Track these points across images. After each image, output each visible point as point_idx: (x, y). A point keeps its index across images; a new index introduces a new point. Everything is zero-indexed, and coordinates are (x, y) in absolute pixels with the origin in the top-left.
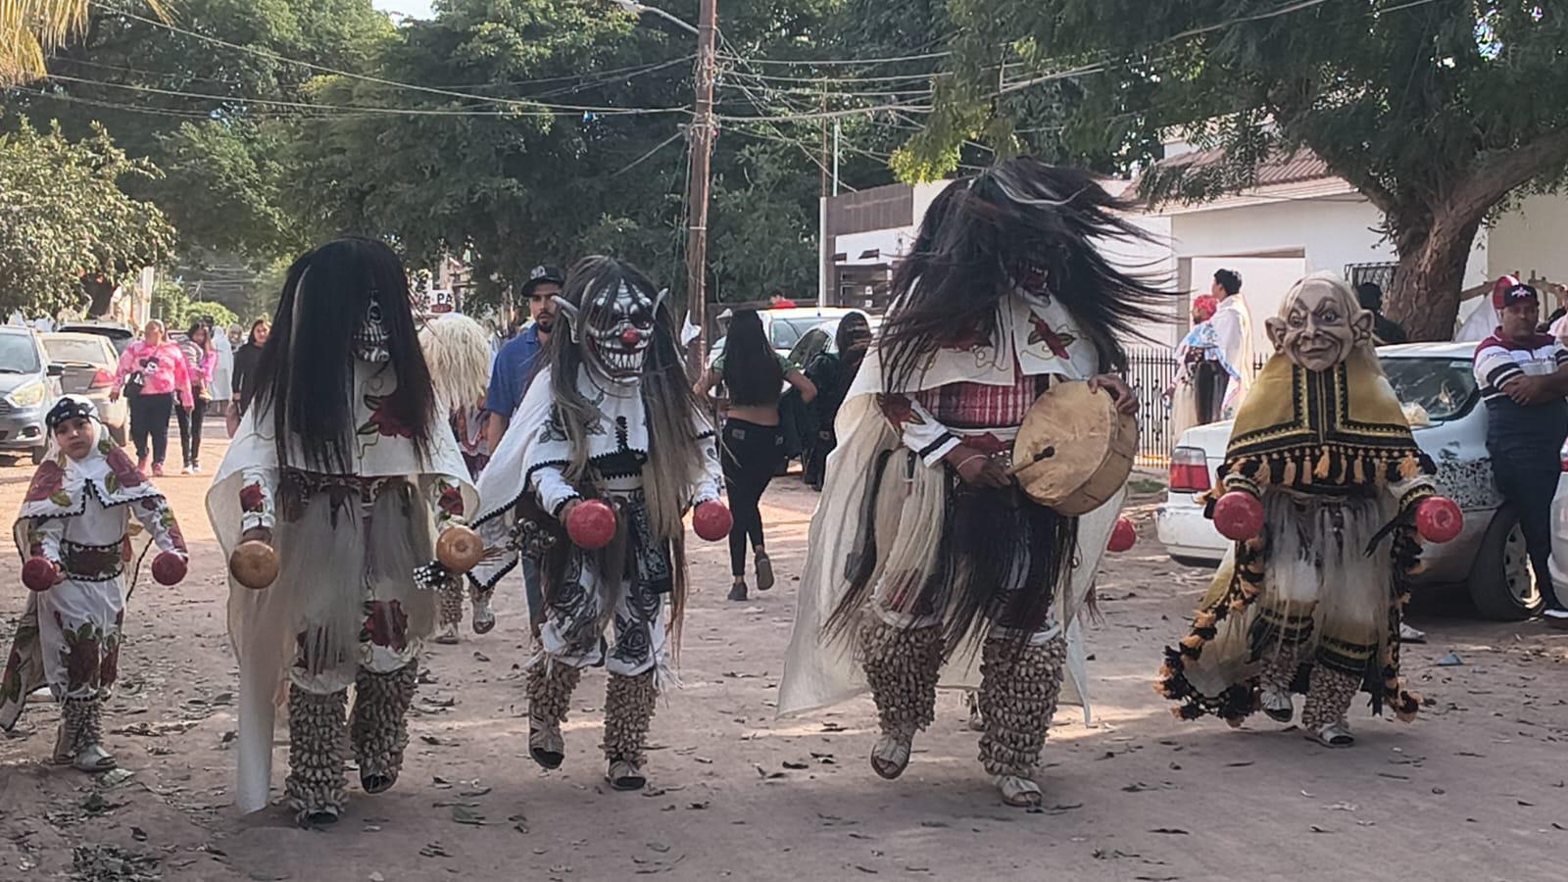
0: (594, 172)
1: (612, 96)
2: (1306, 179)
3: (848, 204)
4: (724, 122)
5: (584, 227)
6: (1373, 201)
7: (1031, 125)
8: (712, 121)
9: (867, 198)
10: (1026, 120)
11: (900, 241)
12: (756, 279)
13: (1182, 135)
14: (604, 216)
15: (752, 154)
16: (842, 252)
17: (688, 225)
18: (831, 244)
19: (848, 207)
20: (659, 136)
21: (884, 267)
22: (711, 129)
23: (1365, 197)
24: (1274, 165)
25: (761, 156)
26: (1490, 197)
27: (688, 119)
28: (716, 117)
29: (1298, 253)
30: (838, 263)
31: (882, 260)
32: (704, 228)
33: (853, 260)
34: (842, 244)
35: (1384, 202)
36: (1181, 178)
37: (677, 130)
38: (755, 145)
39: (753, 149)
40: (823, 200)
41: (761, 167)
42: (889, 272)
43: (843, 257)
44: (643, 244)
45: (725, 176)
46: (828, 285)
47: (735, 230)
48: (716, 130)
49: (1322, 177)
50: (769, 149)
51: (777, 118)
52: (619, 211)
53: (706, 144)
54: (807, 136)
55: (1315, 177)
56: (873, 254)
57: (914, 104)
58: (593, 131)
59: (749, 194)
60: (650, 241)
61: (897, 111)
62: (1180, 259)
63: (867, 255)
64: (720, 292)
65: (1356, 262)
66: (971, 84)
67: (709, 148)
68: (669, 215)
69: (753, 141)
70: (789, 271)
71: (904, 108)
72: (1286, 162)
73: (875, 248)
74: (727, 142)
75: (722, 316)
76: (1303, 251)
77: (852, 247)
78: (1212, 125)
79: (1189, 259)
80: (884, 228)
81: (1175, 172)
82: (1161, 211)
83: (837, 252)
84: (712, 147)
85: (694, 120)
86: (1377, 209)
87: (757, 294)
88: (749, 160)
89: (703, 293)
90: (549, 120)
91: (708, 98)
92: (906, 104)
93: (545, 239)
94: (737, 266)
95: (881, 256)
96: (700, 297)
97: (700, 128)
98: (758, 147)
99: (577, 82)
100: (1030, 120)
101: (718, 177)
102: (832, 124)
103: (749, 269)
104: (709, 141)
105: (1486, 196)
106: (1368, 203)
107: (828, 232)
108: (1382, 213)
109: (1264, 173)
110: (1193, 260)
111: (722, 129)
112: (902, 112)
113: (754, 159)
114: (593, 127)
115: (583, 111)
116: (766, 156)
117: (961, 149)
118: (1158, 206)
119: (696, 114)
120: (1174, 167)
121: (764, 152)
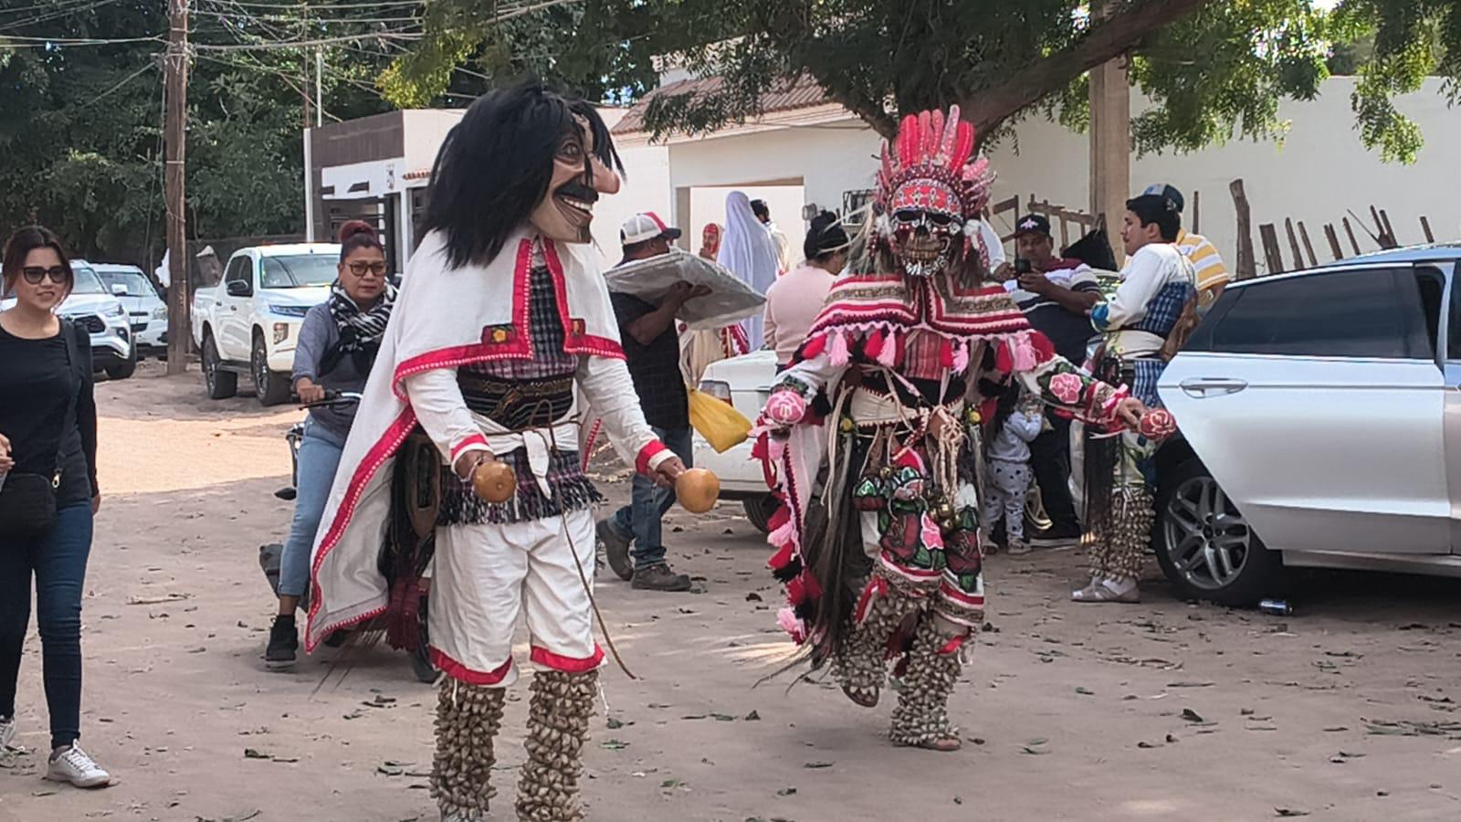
0: (58, 104)
1: (75, 24)
2: (803, 106)
3: (335, 134)
4: (201, 52)
5: (49, 163)
6: (875, 128)
7: (519, 50)
8: (188, 50)
9: (354, 128)
10: (514, 46)
11: (391, 173)
12: (234, 214)
13: (684, 63)
14: (71, 151)
15: (227, 83)
16: (330, 185)
17: (164, 160)
18: (317, 177)
19: (334, 138)
20: (126, 65)
21: (375, 200)
22: (187, 59)
23: (868, 125)
24: (776, 93)
25: (237, 85)
26: (990, 122)
27: (161, 48)
28: (192, 46)
29: (798, 181)
30: (326, 197)
31: (372, 193)
32: (183, 162)
33: (342, 194)
34: (330, 176)
35: (885, 129)
36: (685, 107)
37: (148, 59)
38: (231, 74)
39: (228, 78)
40: (307, 131)
41: (238, 97)
42: (381, 206)
43: (331, 190)
44: (113, 179)
45: (200, 107)
46: (315, 221)
47: (212, 164)
48: (193, 59)
49: (819, 104)
50: (245, 78)
51: (252, 47)
52: (87, 145)
53: (181, 75)
54: (283, 64)
55: (812, 105)
56: (365, 186)
57: (405, 31)
58: (57, 62)
59: (225, 124)
60: (121, 176)
61: (387, 38)
62: (678, 189)
63: (356, 188)
64: (198, 227)
65: (855, 188)
66: (468, 10)
67: (185, 79)
68: (140, 149)
69: (228, 70)
70: (270, 206)
71: (394, 35)
72: (788, 91)
73: (365, 181)
74: (203, 70)
75: (203, 253)
76: (802, 179)
77: (341, 180)
78: (712, 51)
79: (688, 189)
80: (373, 160)
81: (680, 101)
82: (666, 140)
83: (324, 185)
84: (189, 77)
85: (169, 49)
86: (879, 136)
87: (237, 230)
88: (225, 89)
89: (183, 231)
90: (9, 52)
91: (182, 27)
92: (397, 32)
93: (9, 176)
94: (216, 201)
95: (371, 189)
96: (180, 234)
97: (174, 57)
98: (233, 77)
99: (37, 12)
100: (518, 46)
101: (193, 109)
102: (315, 52)
103: (229, 203)
104: (185, 71)
105: (986, 121)
106: (872, 130)
107: (313, 164)
108: (884, 139)
109: (768, 100)
110: (692, 190)
111: (198, 58)
112: (393, 40)
113: (229, 89)
114: (56, 58)
115: (45, 42)
116: (243, 85)
117: (451, 74)
118: (663, 135)
119: (170, 43)
120: (679, 96)
121: (241, 81)
